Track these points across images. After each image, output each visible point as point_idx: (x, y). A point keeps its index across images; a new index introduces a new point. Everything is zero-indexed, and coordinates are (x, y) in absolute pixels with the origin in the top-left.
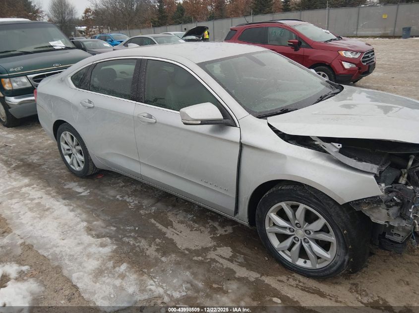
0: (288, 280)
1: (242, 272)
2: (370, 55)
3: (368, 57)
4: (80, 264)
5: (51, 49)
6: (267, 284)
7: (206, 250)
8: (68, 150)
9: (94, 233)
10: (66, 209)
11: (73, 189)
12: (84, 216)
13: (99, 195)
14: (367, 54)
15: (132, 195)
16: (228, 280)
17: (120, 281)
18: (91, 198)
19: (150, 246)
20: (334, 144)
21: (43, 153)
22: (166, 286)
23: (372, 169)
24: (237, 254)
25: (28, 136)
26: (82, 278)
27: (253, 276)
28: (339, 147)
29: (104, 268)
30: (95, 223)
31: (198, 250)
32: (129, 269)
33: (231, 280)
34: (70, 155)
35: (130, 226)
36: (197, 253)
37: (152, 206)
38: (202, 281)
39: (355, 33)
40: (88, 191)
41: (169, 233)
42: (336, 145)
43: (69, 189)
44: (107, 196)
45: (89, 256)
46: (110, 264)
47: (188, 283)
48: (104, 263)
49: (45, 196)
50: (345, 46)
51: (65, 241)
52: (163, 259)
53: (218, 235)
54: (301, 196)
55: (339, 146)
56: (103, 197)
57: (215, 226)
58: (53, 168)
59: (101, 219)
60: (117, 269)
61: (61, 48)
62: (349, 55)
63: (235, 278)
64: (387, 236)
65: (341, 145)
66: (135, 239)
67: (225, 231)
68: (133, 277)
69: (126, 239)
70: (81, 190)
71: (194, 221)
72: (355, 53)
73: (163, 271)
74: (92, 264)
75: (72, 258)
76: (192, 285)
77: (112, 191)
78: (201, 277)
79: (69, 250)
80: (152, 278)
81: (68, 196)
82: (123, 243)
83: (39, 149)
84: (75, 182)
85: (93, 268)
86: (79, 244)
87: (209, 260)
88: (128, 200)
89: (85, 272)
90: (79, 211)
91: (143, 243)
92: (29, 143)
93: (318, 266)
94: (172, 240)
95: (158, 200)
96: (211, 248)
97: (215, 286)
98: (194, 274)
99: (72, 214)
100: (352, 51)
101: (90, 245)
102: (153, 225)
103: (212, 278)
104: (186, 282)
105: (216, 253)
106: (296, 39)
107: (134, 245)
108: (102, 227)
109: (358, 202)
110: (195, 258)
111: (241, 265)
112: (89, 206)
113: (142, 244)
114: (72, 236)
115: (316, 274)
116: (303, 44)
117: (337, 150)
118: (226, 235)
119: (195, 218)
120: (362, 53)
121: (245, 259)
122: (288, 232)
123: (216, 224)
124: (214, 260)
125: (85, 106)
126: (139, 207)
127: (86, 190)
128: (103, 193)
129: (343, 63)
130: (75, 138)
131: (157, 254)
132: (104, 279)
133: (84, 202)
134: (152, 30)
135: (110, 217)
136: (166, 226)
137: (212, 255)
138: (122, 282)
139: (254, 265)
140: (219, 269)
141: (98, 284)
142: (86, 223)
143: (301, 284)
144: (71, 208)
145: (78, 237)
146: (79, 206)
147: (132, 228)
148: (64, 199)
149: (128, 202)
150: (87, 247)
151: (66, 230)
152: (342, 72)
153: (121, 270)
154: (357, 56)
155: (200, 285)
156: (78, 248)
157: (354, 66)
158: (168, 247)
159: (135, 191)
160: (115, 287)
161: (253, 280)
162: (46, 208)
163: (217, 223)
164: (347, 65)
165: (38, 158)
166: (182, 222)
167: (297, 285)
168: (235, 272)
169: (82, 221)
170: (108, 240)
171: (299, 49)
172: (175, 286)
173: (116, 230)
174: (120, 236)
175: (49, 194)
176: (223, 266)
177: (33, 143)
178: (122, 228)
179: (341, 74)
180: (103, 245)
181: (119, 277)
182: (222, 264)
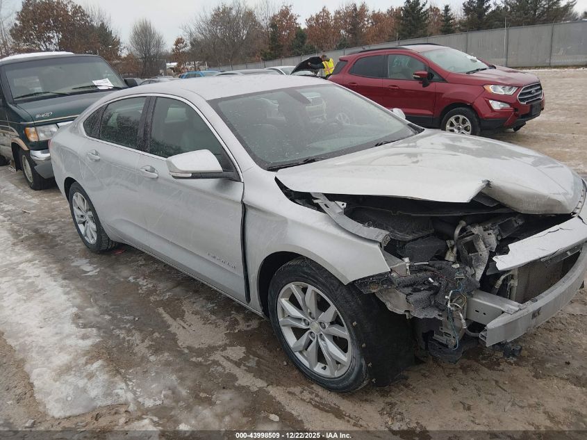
0: (302, 392)
1: (246, 380)
2: (533, 90)
3: (530, 93)
4: (48, 358)
5: (94, 90)
6: (271, 395)
7: (212, 349)
8: (82, 216)
9: (81, 321)
10: (60, 290)
11: (82, 267)
12: (78, 301)
13: (109, 275)
14: (527, 88)
15: (149, 276)
16: (224, 388)
17: (86, 380)
18: (99, 279)
19: (143, 341)
20: (338, 202)
21: (64, 222)
22: (140, 392)
23: (377, 236)
24: (251, 356)
25: (54, 201)
26: (42, 375)
27: (257, 384)
28: (343, 207)
29: (73, 364)
30: (88, 309)
31: (201, 349)
32: (101, 367)
33: (227, 389)
34: (84, 223)
35: (130, 315)
36: (199, 352)
37: (168, 291)
38: (189, 388)
39: (548, 61)
40: (98, 270)
41: (175, 326)
42: (340, 203)
43: (76, 267)
44: (117, 277)
45: (62, 349)
46: (83, 360)
47: (170, 389)
48: (75, 360)
49: (43, 275)
50: (494, 78)
51: (42, 330)
52: (152, 358)
53: (237, 331)
54: (306, 273)
55: (342, 205)
56: (113, 278)
57: (238, 318)
58: (68, 241)
59: (97, 305)
60: (88, 366)
61: (107, 88)
62: (500, 91)
63: (234, 386)
64: (436, 336)
65: (345, 204)
66: (129, 331)
67: (248, 326)
68: (103, 377)
69: (117, 332)
70: (89, 268)
71: (213, 312)
72: (507, 87)
73: (145, 372)
74: (62, 359)
75: (42, 350)
76: (173, 393)
77: (126, 271)
78: (189, 383)
79: (41, 341)
80: (125, 380)
81: (71, 275)
82: (111, 336)
83: (61, 217)
84: (86, 258)
85: (61, 364)
86: (57, 333)
87: (210, 362)
88: (140, 283)
89: (49, 368)
90: (75, 294)
91: (136, 337)
92: (53, 210)
93: (337, 374)
94: (175, 334)
95: (179, 284)
96: (220, 347)
97: (203, 395)
98: (182, 379)
99: (64, 297)
100: (504, 85)
101: (68, 336)
102: (160, 315)
103: (204, 385)
104: (167, 389)
105: (224, 353)
106: (426, 70)
107: (124, 338)
108: (95, 315)
109: (364, 282)
110: (194, 359)
111: (249, 370)
112: (91, 289)
113: (134, 338)
114: (54, 323)
115: (335, 386)
116: (436, 77)
117: (341, 211)
118: (246, 331)
119: (216, 308)
120: (519, 87)
121: (258, 363)
122: (303, 325)
123: (239, 317)
124: (216, 363)
125: (91, 159)
126: (151, 292)
127: (95, 268)
128: (115, 273)
129: (491, 101)
130: (85, 201)
131: (147, 351)
132: (67, 377)
133: (87, 283)
134: (262, 64)
135: (110, 303)
136: (174, 317)
137: (217, 356)
138: (87, 383)
139: (266, 371)
140: (217, 375)
141: (58, 382)
142: (77, 309)
143: (316, 399)
144: (68, 289)
145: (60, 325)
146: (78, 288)
147: (132, 317)
148: (65, 279)
149: (140, 286)
150: (65, 337)
151: (50, 316)
152: (489, 114)
153: (92, 369)
154: (511, 93)
155: (184, 392)
156: (54, 338)
157: (508, 106)
158: (165, 343)
159: (156, 271)
160: (77, 387)
161: (256, 389)
162: (38, 289)
163: (242, 315)
164: (496, 105)
165: (56, 227)
166: (196, 313)
167: (311, 399)
168: (237, 379)
169: (73, 306)
170: (94, 331)
171: (428, 85)
172: (152, 393)
173: (110, 320)
174: (112, 327)
175: (50, 272)
176: (225, 371)
177: (58, 209)
178: (119, 317)
179: (486, 118)
180: (84, 337)
181: (86, 376)
182: (224, 368)
